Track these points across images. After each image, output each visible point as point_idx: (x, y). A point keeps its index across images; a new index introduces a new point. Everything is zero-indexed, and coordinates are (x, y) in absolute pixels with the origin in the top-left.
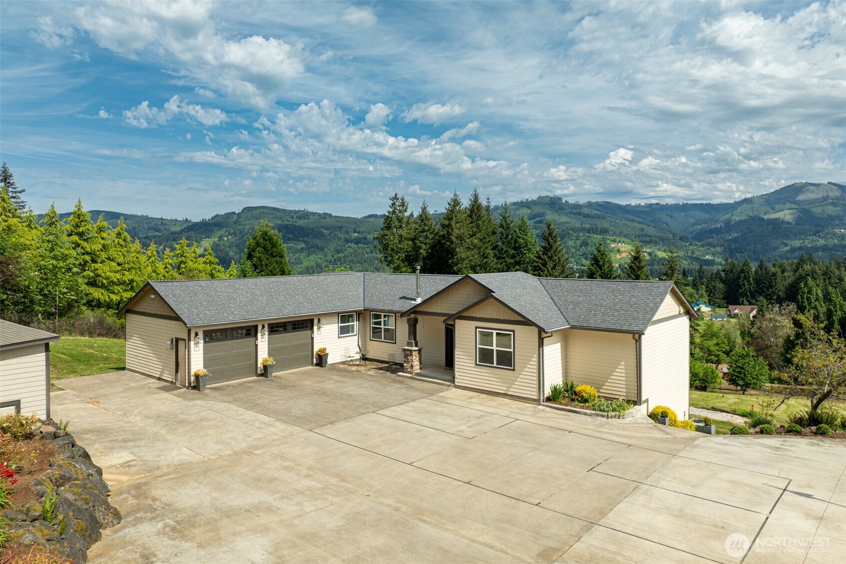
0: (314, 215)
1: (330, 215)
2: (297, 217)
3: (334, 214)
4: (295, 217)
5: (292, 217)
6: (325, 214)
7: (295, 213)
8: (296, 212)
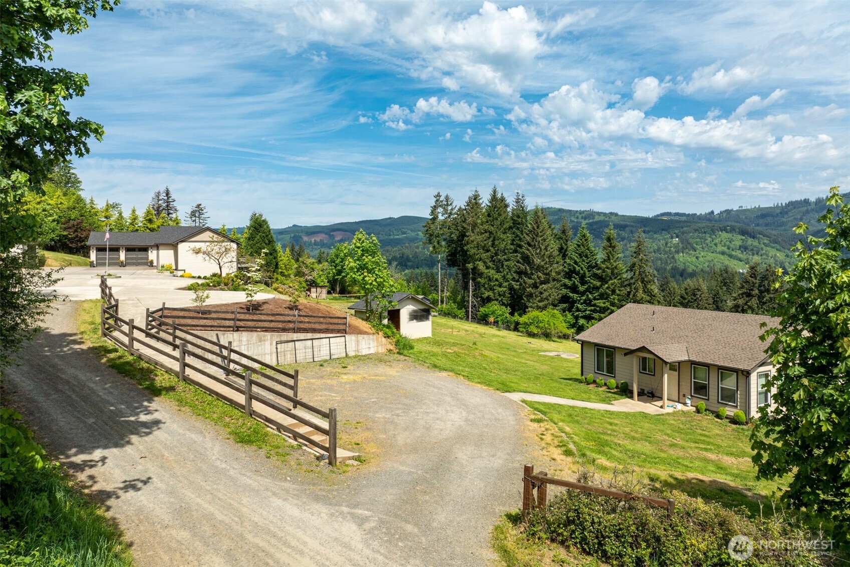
0: (599, 215)
1: (616, 215)
2: (582, 218)
3: (620, 213)
4: (580, 217)
5: (577, 218)
6: (611, 213)
7: (580, 214)
8: (581, 212)
